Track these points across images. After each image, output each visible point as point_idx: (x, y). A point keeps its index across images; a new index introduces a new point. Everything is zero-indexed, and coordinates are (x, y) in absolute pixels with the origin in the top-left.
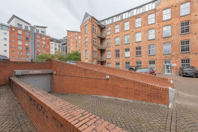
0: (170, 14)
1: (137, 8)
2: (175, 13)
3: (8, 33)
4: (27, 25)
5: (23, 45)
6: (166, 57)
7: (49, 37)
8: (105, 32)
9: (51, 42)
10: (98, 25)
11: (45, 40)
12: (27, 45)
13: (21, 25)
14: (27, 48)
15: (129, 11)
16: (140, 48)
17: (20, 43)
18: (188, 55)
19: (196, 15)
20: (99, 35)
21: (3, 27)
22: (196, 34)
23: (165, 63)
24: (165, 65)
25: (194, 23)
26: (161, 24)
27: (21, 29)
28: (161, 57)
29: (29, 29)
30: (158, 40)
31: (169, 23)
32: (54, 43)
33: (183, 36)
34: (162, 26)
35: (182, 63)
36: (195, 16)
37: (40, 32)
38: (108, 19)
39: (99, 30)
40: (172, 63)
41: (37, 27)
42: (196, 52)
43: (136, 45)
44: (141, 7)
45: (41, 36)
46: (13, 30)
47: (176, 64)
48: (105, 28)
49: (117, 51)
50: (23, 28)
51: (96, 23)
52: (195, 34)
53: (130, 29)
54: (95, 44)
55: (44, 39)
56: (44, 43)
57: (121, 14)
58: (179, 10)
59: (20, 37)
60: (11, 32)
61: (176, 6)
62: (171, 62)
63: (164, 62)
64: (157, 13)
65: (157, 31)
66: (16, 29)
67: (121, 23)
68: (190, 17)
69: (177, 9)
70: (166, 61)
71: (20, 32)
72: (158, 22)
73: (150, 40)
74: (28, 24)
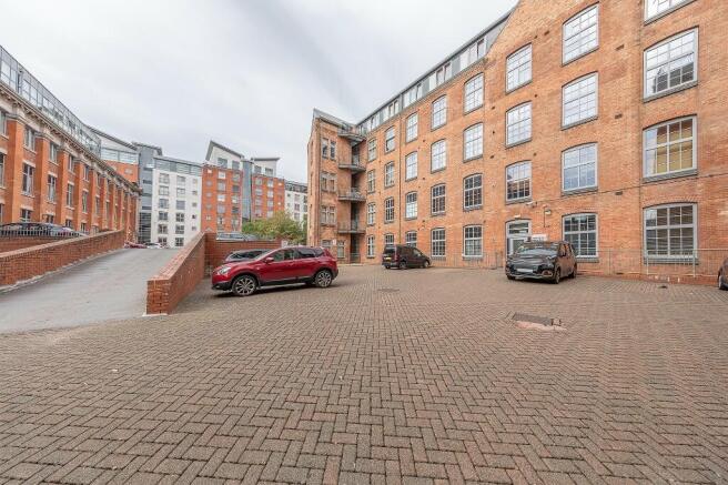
0: (529, 64)
1: (438, 69)
2: (545, 56)
3: (200, 179)
4: (237, 159)
5: (228, 203)
6: (515, 212)
7: (282, 181)
8: (365, 152)
9: (287, 192)
10: (342, 137)
11: (273, 189)
12: (234, 201)
13: (226, 161)
14: (236, 209)
15: (417, 83)
16: (442, 189)
17: (221, 198)
18: (589, 199)
19: (622, 46)
20: (348, 163)
21: (193, 168)
22: (620, 116)
23: (511, 232)
24: (513, 237)
25: (611, 79)
26: (501, 104)
27: (223, 169)
28: (499, 212)
29: (241, 167)
30: (492, 157)
31: (525, 94)
32: (293, 193)
33: (569, 131)
34: (502, 111)
35: (567, 229)
36: (618, 49)
37: (263, 172)
38: (371, 117)
39: (347, 149)
40: (533, 232)
41: (256, 160)
42: (618, 187)
43: (433, 180)
44: (446, 63)
45: (265, 179)
46: (210, 172)
47: (545, 236)
48: (364, 141)
49: (390, 202)
50: (230, 165)
51: (334, 133)
52: (617, 117)
53: (419, 135)
54: (328, 189)
55: (271, 185)
56: (271, 194)
57: (398, 97)
58: (560, 44)
59: (222, 187)
60: (206, 177)
61: (547, 33)
62: (530, 228)
63: (508, 230)
64: (491, 72)
65: (489, 129)
66: (216, 170)
67: (397, 124)
68: (597, 61)
69: (552, 40)
70: (516, 225)
71: (222, 176)
72: (492, 100)
73: (469, 161)
74: (239, 156)
